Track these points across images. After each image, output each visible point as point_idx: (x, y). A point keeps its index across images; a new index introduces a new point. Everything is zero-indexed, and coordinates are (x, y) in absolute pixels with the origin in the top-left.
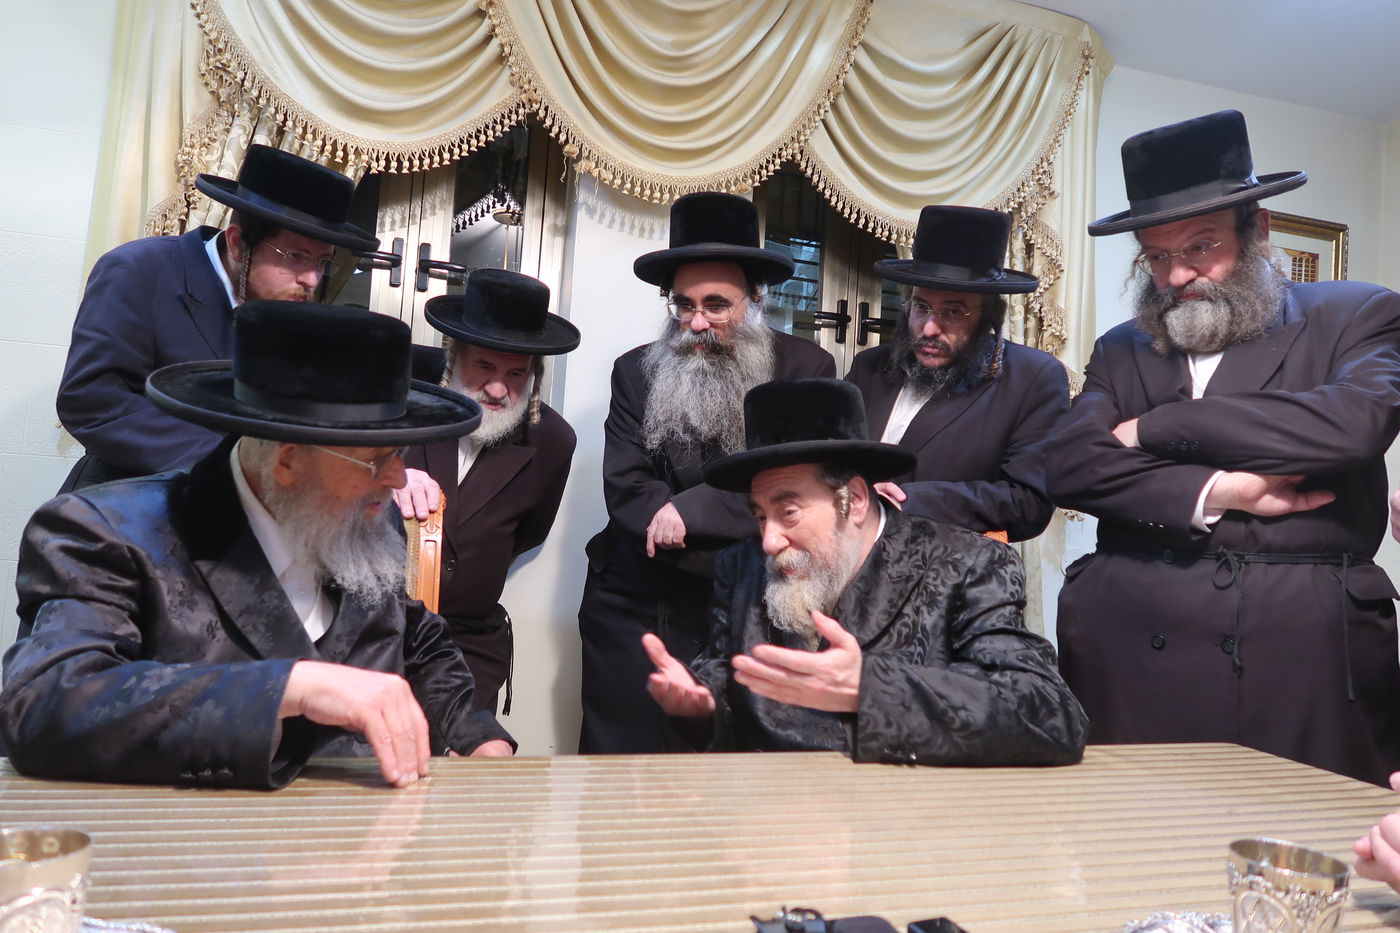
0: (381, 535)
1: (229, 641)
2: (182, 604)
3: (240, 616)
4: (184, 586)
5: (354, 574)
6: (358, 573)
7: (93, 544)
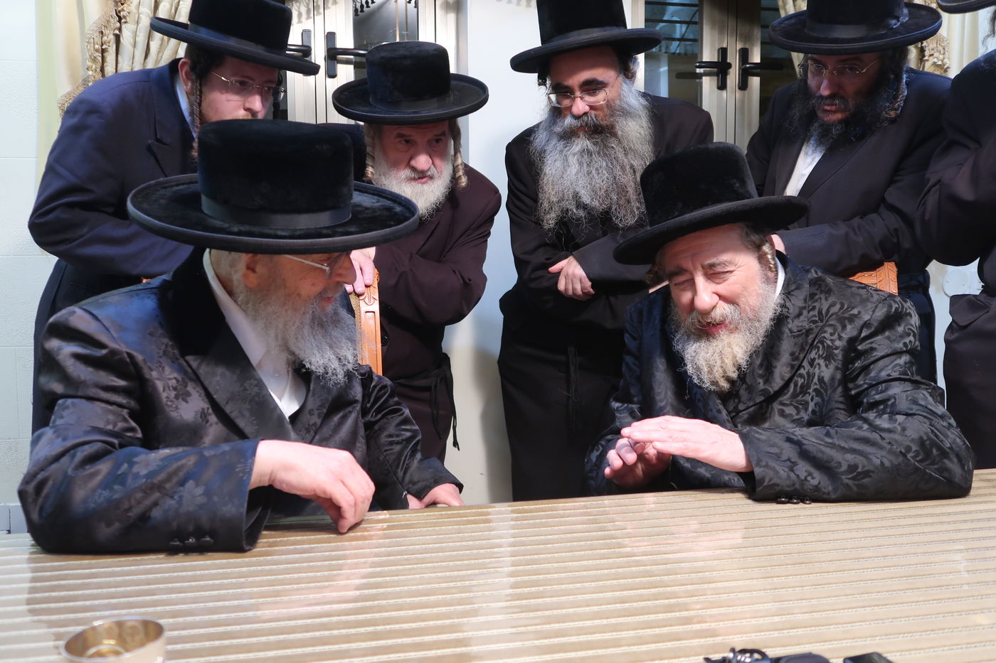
0: (336, 321)
1: (220, 425)
2: (177, 397)
3: (227, 403)
4: (178, 381)
5: (320, 359)
6: (323, 357)
7: (98, 350)
